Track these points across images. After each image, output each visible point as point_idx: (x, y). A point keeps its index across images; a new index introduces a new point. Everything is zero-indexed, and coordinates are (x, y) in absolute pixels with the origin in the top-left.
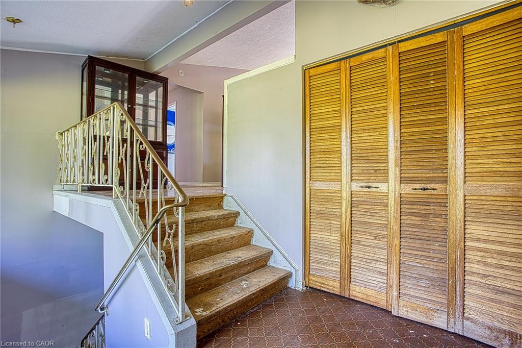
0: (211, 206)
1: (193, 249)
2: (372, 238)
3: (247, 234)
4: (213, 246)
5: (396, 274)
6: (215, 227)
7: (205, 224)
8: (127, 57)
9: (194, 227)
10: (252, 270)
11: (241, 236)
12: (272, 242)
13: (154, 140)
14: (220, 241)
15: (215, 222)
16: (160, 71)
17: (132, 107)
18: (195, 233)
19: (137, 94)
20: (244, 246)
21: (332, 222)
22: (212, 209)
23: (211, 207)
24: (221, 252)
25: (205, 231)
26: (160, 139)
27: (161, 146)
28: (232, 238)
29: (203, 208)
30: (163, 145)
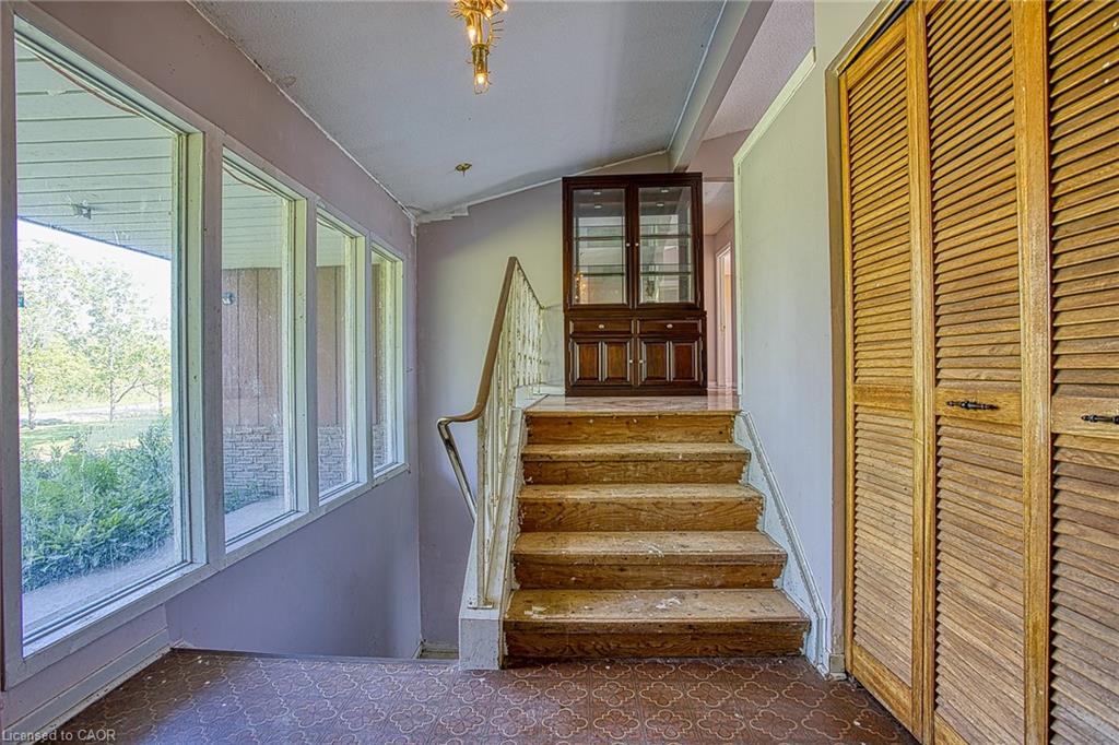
0: (698, 434)
1: (594, 507)
2: (986, 580)
3: (741, 503)
4: (643, 513)
5: (1038, 736)
6: (683, 479)
7: (656, 469)
8: (632, 156)
9: (628, 470)
10: (718, 583)
11: (722, 504)
12: (788, 533)
13: (678, 301)
14: (659, 505)
15: (681, 467)
16: (686, 164)
17: (632, 245)
18: (634, 482)
19: (641, 217)
20: (735, 529)
21: (899, 506)
22: (702, 442)
23: (701, 438)
24: (667, 529)
25: (656, 482)
26: (691, 300)
27: (692, 312)
28: (693, 504)
29: (679, 438)
30: (697, 309)
